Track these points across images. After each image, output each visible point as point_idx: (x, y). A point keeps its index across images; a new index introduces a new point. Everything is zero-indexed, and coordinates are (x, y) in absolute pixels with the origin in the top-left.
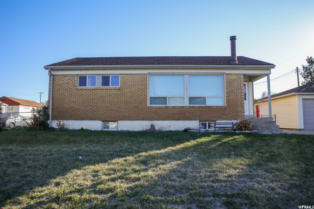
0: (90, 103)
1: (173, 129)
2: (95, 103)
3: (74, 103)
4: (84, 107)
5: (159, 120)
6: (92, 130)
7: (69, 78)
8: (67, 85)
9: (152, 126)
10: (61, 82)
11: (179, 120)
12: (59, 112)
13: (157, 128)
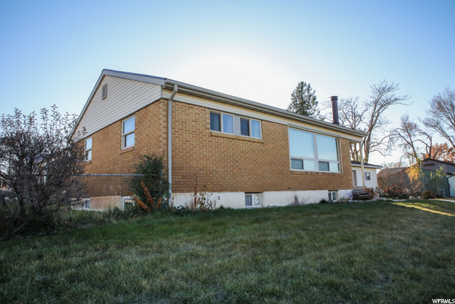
0: (230, 161)
1: (311, 201)
2: (236, 161)
3: (207, 159)
4: (222, 168)
5: (301, 190)
6: (235, 208)
7: (197, 111)
8: (194, 123)
9: (296, 198)
10: (184, 117)
11: (315, 189)
12: (184, 177)
13: (300, 201)
